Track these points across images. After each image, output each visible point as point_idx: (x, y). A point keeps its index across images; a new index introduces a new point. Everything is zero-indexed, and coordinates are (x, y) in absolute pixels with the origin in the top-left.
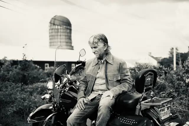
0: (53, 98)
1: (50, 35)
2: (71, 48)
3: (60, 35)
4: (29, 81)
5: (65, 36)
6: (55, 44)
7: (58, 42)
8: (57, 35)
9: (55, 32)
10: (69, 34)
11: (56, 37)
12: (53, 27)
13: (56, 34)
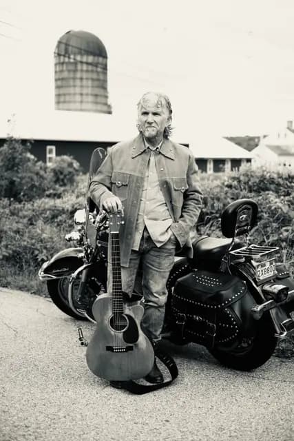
0: (84, 238)
1: (57, 77)
2: (105, 108)
3: (81, 79)
4: (22, 194)
5: (93, 80)
6: (67, 98)
7: (75, 94)
8: (74, 79)
9: (69, 71)
10: (101, 77)
11: (71, 83)
12: (64, 59)
13: (72, 75)
